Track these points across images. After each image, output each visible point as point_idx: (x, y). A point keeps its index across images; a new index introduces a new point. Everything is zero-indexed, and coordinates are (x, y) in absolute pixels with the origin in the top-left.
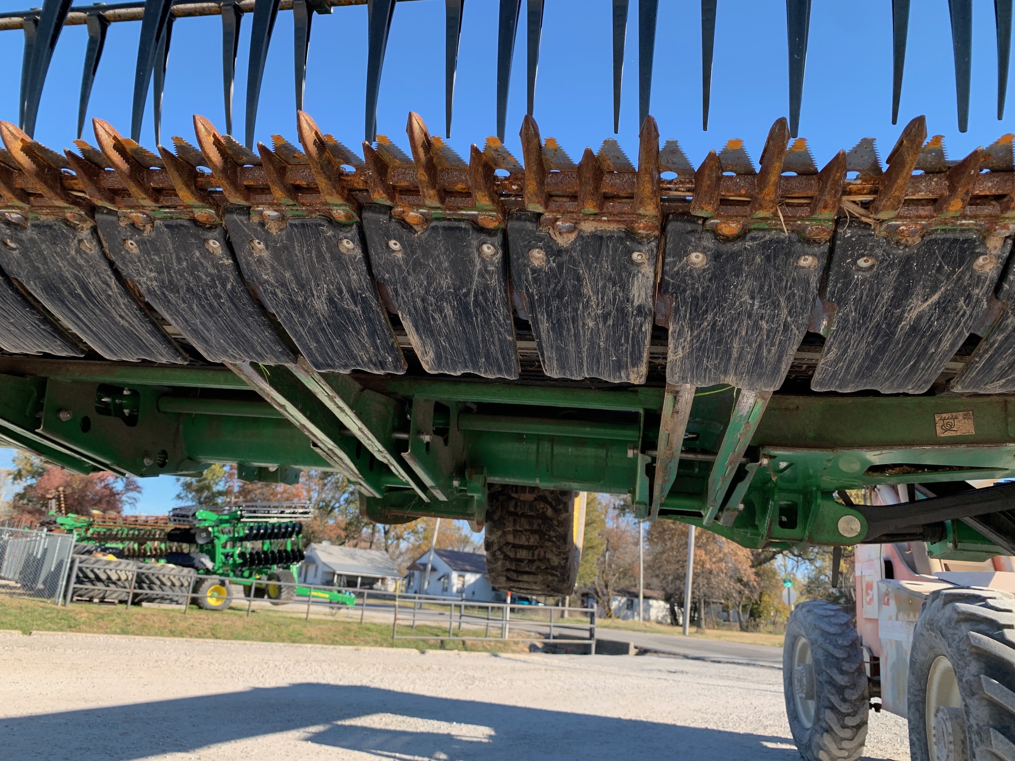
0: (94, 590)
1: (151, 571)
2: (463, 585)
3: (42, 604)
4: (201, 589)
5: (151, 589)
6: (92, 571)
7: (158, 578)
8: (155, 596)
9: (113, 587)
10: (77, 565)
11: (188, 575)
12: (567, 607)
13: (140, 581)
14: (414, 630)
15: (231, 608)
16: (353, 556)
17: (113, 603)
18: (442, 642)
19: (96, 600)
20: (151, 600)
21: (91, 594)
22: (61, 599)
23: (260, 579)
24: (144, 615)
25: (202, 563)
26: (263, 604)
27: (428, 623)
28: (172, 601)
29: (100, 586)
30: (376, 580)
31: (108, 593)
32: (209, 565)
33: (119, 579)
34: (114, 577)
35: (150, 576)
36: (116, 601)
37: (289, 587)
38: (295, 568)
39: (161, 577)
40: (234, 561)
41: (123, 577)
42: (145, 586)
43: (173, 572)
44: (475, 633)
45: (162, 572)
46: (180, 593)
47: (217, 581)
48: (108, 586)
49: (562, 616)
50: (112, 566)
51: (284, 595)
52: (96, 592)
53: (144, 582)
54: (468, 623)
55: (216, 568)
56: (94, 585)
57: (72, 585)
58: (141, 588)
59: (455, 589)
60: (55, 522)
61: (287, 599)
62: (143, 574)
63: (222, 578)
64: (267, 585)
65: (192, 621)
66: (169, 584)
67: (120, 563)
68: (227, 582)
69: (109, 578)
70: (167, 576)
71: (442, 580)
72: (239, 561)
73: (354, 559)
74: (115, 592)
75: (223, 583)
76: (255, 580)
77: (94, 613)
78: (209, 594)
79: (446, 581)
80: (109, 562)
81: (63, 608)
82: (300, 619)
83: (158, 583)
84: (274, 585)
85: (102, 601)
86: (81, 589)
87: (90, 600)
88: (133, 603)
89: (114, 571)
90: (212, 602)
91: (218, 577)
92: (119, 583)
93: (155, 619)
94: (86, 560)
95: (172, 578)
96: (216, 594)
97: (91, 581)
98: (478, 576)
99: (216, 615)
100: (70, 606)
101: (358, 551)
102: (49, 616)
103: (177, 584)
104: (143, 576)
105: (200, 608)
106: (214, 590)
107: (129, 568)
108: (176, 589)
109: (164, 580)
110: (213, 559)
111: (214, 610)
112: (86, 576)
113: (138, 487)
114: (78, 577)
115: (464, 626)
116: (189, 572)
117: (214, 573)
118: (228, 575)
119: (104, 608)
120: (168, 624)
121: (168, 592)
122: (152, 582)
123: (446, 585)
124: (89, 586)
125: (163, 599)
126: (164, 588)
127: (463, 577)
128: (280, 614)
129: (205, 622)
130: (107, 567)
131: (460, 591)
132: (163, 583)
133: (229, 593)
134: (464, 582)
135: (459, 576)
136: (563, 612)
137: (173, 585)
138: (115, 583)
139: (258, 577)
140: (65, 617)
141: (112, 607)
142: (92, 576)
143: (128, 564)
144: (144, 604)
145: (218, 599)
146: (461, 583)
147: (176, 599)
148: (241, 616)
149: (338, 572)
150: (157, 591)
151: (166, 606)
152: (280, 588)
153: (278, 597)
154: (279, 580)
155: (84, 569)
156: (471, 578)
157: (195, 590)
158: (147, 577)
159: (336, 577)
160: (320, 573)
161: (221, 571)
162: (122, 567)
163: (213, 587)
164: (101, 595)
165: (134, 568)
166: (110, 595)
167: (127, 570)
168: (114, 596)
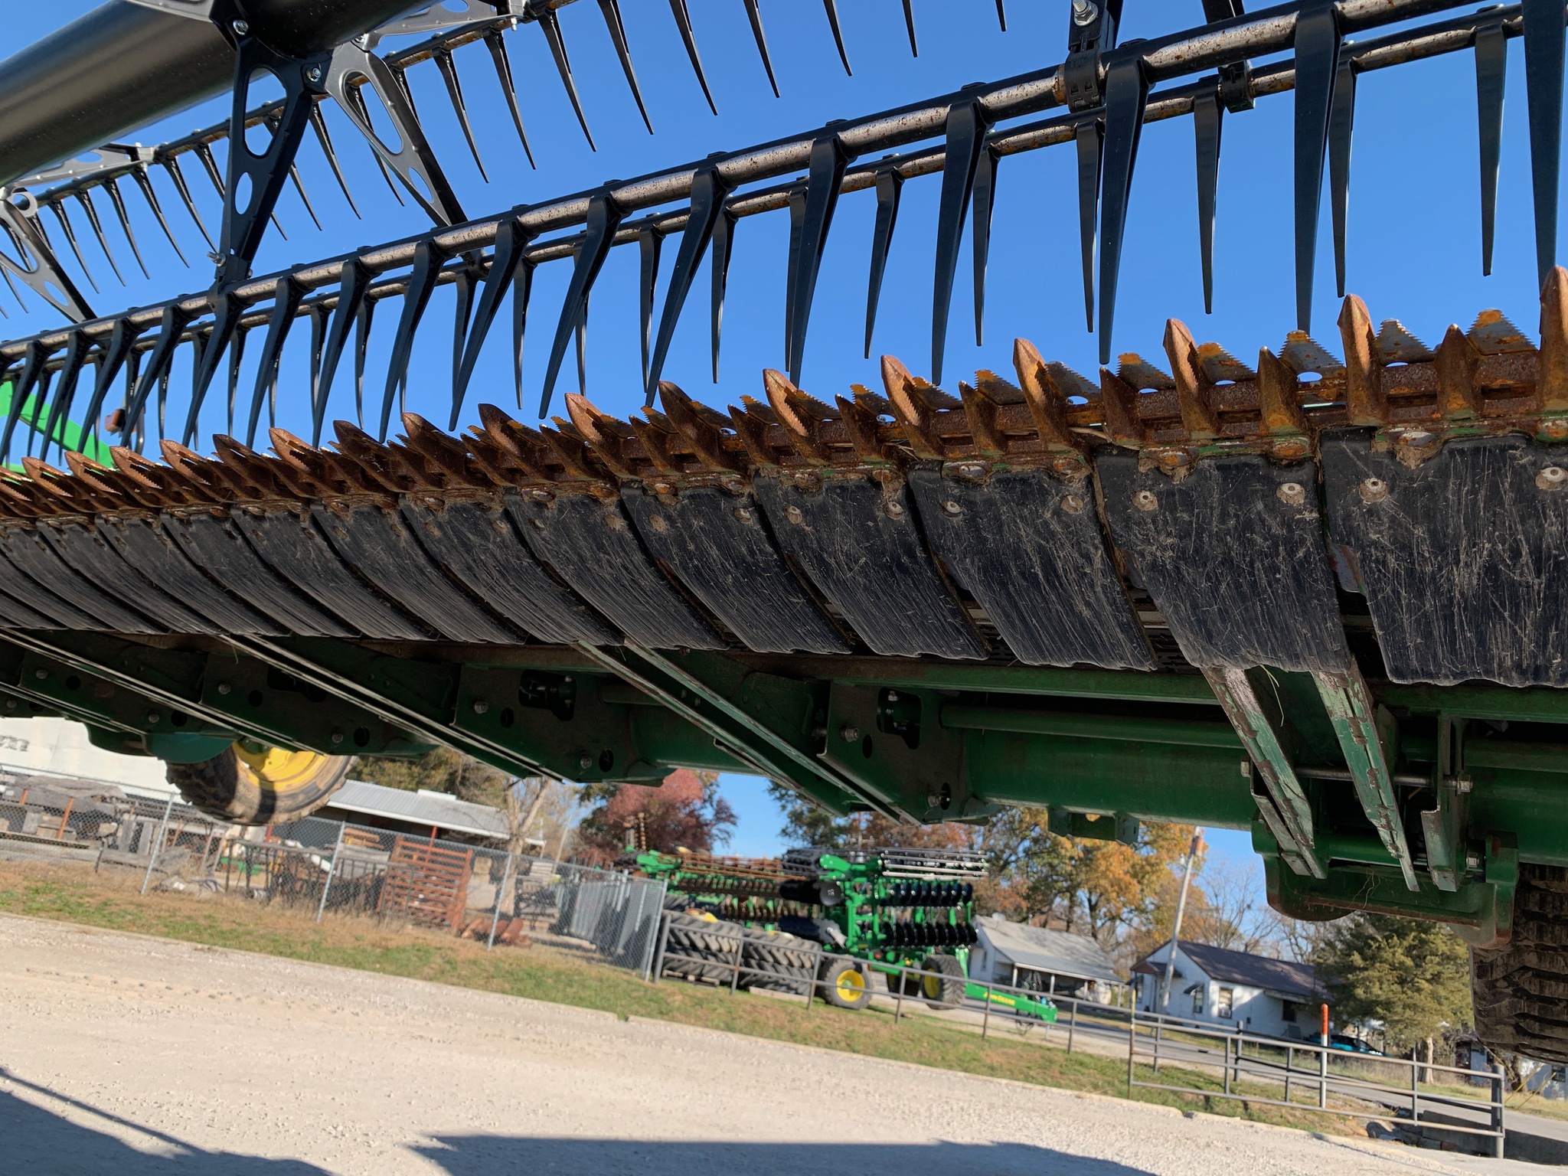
0: (688, 963)
1: (762, 941)
2: (1230, 1006)
3: (625, 977)
4: (829, 974)
5: (761, 967)
6: (686, 935)
7: (770, 952)
8: (766, 979)
9: (712, 961)
10: (668, 925)
11: (809, 951)
12: (1430, 1064)
13: (748, 954)
14: (1156, 1074)
15: (870, 1008)
16: (1041, 942)
17: (712, 984)
18: (1207, 1098)
19: (691, 978)
20: (761, 984)
21: (686, 968)
22: (649, 972)
23: (911, 966)
24: (754, 1006)
25: (830, 935)
26: (916, 1005)
27: (1177, 1064)
28: (789, 988)
29: (696, 958)
30: (1081, 982)
31: (707, 968)
32: (840, 938)
33: (720, 950)
34: (714, 947)
35: (760, 949)
36: (717, 982)
37: (955, 983)
38: (962, 953)
39: (774, 951)
40: (874, 935)
41: (726, 948)
42: (753, 962)
43: (790, 945)
44: (1264, 1091)
45: (774, 944)
46: (799, 978)
47: (850, 964)
48: (706, 959)
49: (1422, 1079)
50: (711, 930)
51: (948, 994)
52: (692, 966)
53: (753, 958)
54: (1248, 1071)
55: (849, 944)
56: (688, 955)
57: (662, 954)
58: (748, 965)
59: (1215, 1011)
60: (635, 862)
61: (952, 1002)
62: (751, 944)
63: (858, 960)
64: (922, 976)
65: (818, 1021)
66: (785, 962)
67: (721, 927)
68: (865, 967)
69: (707, 947)
70: (782, 951)
71: (1193, 993)
72: (881, 936)
73: (1044, 946)
74: (715, 968)
75: (858, 968)
76: (906, 967)
77: (690, 996)
78: (839, 983)
79: (1199, 996)
80: (707, 924)
81: (650, 984)
82: (973, 1035)
83: (771, 959)
84: (933, 978)
85: (699, 980)
86: (673, 960)
87: (684, 978)
88: (739, 987)
89: (713, 938)
90: (844, 995)
91: (851, 957)
92: (720, 955)
93: (769, 1013)
94: (679, 918)
95: (789, 953)
96: (849, 984)
97: (685, 950)
98: (1256, 992)
99: (851, 1016)
100: (660, 983)
101: (1049, 935)
102: (635, 994)
103: (797, 963)
104: (751, 948)
105: (828, 1002)
106: (847, 978)
107: (733, 934)
108: (795, 970)
109: (779, 956)
110: (844, 931)
111: (847, 1008)
112: (679, 942)
113: (732, 816)
114: (669, 942)
115: (1242, 1075)
116: (812, 947)
117: (846, 951)
118: (866, 957)
119: (701, 991)
120: (786, 1024)
121: (784, 975)
122: (762, 958)
123: (1199, 1003)
124: (682, 956)
125: (777, 985)
126: (779, 967)
127: (1230, 991)
128: (941, 1024)
129: (837, 1025)
130: (705, 930)
131: (1227, 1015)
132: (777, 961)
133: (867, 984)
134: (1231, 999)
135: (1222, 989)
136: (1423, 1070)
137: (791, 964)
138: (715, 955)
139: (908, 962)
140: (654, 998)
141: (712, 989)
142: (686, 942)
143: (731, 929)
144: (753, 989)
145: (852, 991)
146: (1226, 1001)
147: (794, 985)
148: (887, 1022)
149: (1018, 965)
150: (769, 973)
151: (781, 995)
152: (941, 982)
153: (939, 997)
154: (940, 971)
155: (676, 931)
156: (1243, 995)
157: (821, 976)
158: (756, 950)
159: (1016, 972)
160: (990, 964)
161: (855, 949)
162: (724, 932)
163: (844, 973)
164: (698, 971)
165: (740, 936)
166: (710, 971)
167: (729, 937)
168: (715, 973)
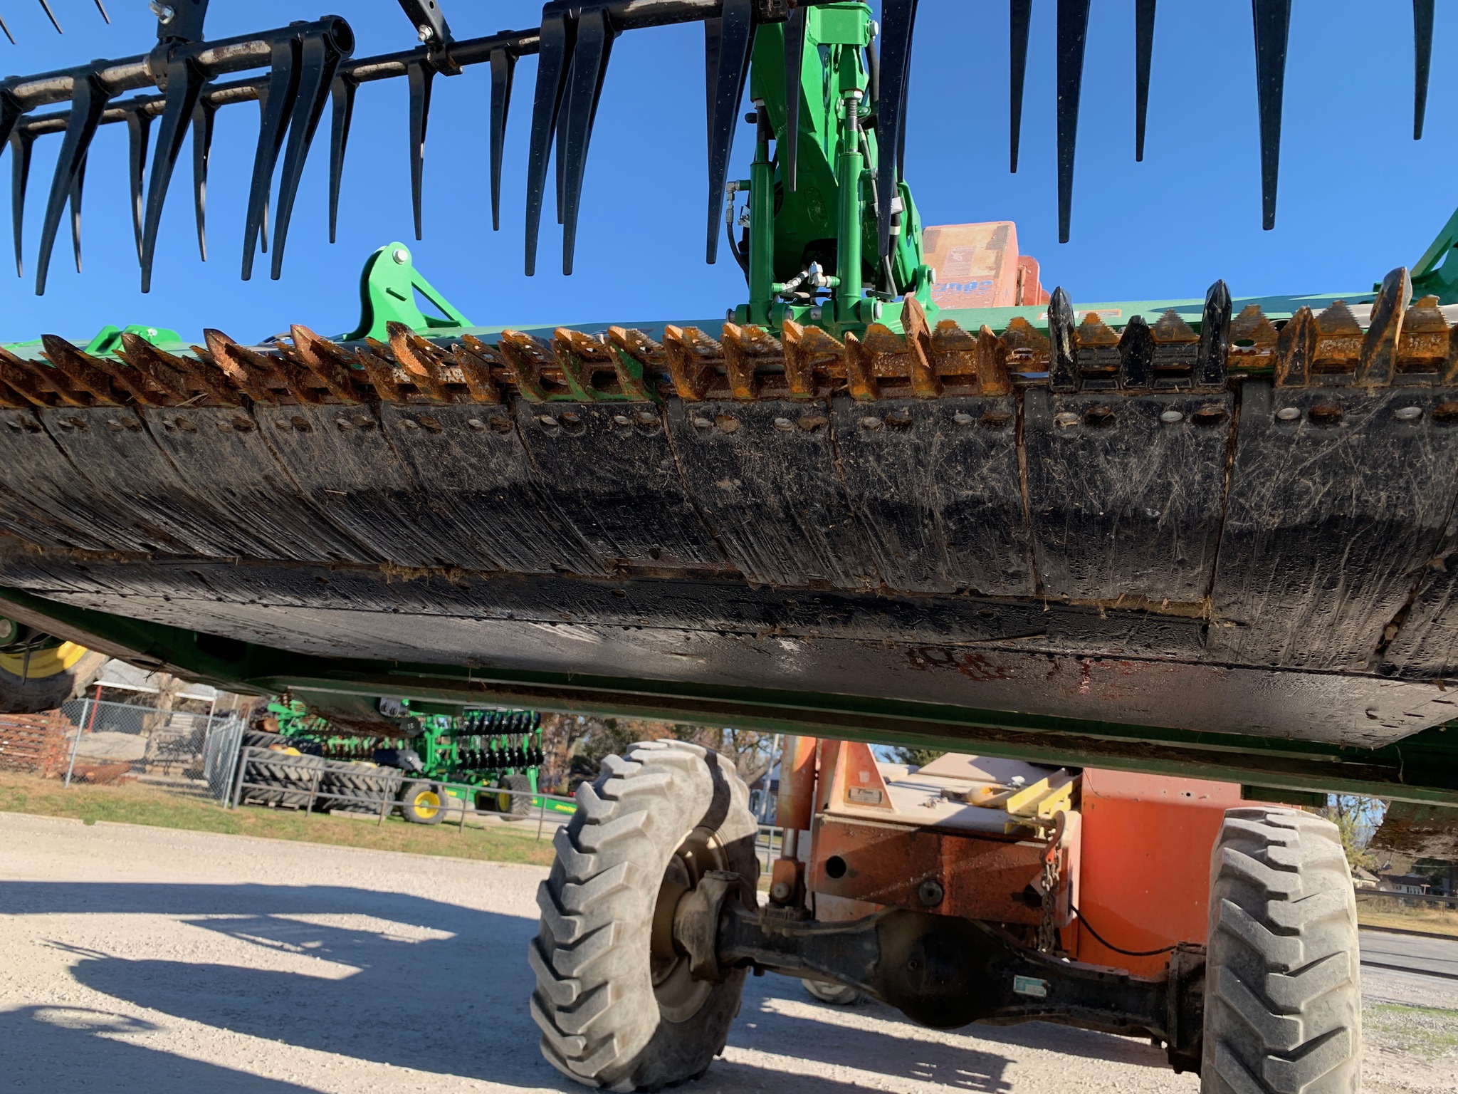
0: (269, 791)
1: (343, 770)
3: (204, 806)
4: (407, 796)
5: (341, 792)
6: (267, 767)
7: (350, 779)
8: (346, 803)
9: (292, 788)
10: (246, 758)
11: (391, 777)
13: (328, 782)
15: (444, 822)
17: (292, 809)
19: (272, 804)
20: (341, 807)
21: (266, 796)
22: (227, 801)
23: (488, 786)
24: (325, 825)
25: (410, 763)
26: (494, 819)
28: (368, 809)
29: (276, 787)
31: (286, 795)
32: (418, 765)
33: (300, 779)
34: (294, 776)
35: (341, 777)
36: (297, 806)
37: (523, 798)
38: (532, 773)
39: (354, 778)
40: (453, 762)
41: (305, 777)
42: (335, 789)
43: (369, 773)
45: (354, 772)
46: (378, 800)
47: (427, 786)
48: (285, 787)
50: (291, 762)
51: (516, 808)
52: (272, 794)
53: (335, 785)
55: (426, 769)
56: (269, 784)
57: (240, 784)
58: (330, 791)
61: (521, 813)
62: (333, 773)
63: (435, 783)
64: (497, 794)
65: (384, 834)
66: (364, 787)
67: (301, 759)
68: (440, 788)
69: (287, 777)
70: (361, 778)
72: (459, 761)
74: (295, 794)
75: (434, 790)
77: (264, 819)
78: (417, 802)
80: (287, 757)
81: (229, 811)
82: (531, 840)
83: (351, 786)
84: (506, 795)
85: (279, 805)
86: (254, 789)
87: (265, 804)
88: (315, 809)
89: (293, 769)
90: (421, 813)
91: (429, 781)
92: (300, 784)
93: (337, 830)
94: (261, 752)
95: (367, 780)
96: (426, 803)
97: (265, 780)
99: (421, 829)
100: (238, 809)
102: (207, 819)
103: (375, 788)
104: (333, 777)
105: (407, 820)
106: (424, 798)
107: (313, 765)
108: (374, 794)
109: (358, 782)
110: (423, 758)
111: (423, 823)
112: (260, 774)
114: (248, 772)
116: (391, 773)
117: (426, 776)
118: (441, 780)
119: (280, 813)
120: (351, 838)
121: (362, 798)
122: (343, 785)
124: (263, 786)
125: (356, 806)
126: (358, 792)
128: (518, 834)
129: (401, 837)
130: (284, 762)
132: (356, 787)
133: (443, 802)
137: (370, 789)
138: (294, 784)
139: (485, 783)
140: (225, 821)
141: (292, 813)
142: (266, 773)
143: (311, 760)
144: (333, 812)
145: (430, 809)
147: (373, 807)
148: (451, 832)
150: (349, 796)
151: (359, 816)
152: (511, 797)
153: (509, 810)
154: (510, 788)
155: (257, 764)
157: (399, 796)
158: (337, 778)
161: (433, 774)
162: (303, 763)
163: (422, 795)
164: (278, 798)
165: (320, 766)
166: (289, 798)
167: (312, 768)
168: (294, 799)
